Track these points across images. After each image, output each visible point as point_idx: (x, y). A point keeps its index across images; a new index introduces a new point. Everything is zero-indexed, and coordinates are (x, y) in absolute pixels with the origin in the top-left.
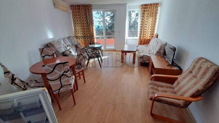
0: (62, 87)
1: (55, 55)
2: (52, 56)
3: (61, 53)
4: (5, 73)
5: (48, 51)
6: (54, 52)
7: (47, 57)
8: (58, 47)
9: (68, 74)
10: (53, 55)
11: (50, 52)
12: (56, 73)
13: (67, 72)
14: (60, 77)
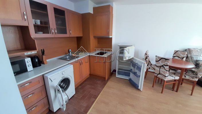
0: (159, 74)
1: (184, 59)
2: (181, 59)
3: (194, 61)
4: (145, 54)
5: (180, 54)
6: (185, 56)
7: (177, 58)
8: (195, 54)
9: (166, 67)
10: (183, 58)
11: (181, 55)
12: (160, 63)
13: (166, 66)
14: (160, 67)
